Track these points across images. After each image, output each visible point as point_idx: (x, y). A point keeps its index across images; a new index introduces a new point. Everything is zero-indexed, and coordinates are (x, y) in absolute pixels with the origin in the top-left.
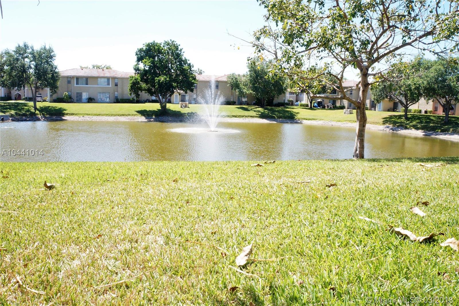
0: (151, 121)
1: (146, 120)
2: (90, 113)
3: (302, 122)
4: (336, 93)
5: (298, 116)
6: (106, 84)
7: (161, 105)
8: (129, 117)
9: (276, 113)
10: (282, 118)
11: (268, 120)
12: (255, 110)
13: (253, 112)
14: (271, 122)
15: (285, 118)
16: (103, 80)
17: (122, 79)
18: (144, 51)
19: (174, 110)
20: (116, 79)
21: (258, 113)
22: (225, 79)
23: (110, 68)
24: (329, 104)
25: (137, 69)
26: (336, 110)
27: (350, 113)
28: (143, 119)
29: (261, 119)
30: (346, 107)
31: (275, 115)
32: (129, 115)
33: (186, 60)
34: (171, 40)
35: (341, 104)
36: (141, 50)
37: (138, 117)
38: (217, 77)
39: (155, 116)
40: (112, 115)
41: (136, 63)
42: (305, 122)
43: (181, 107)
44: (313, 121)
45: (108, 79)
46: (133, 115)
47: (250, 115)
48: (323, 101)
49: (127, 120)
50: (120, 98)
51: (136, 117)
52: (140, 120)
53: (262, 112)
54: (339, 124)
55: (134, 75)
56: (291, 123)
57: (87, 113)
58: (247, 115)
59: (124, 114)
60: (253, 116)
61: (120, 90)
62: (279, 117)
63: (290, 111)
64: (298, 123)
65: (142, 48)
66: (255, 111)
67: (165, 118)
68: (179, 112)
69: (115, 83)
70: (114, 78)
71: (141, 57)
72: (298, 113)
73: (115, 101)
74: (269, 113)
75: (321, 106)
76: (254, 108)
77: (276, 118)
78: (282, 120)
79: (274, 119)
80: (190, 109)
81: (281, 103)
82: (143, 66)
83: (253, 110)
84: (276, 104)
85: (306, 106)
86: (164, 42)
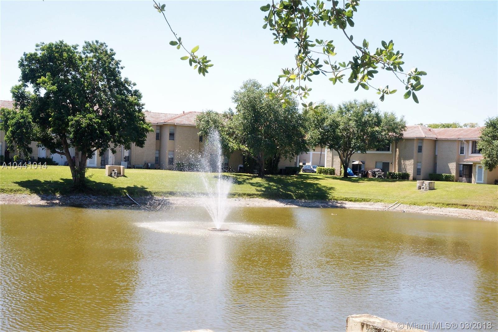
1: (43, 203)
3: (344, 205)
5: (334, 194)
7: (73, 169)
8: (3, 195)
9: (292, 188)
10: (305, 199)
11: (281, 202)
12: (251, 181)
13: (249, 185)
14: (286, 206)
15: (311, 197)
18: (38, 61)
19: (98, 181)
21: (259, 188)
24: (376, 170)
25: (20, 96)
28: (35, 199)
29: (267, 200)
30: (411, 177)
31: (291, 191)
32: (3, 190)
33: (128, 83)
34: (98, 41)
35: (399, 170)
36: (31, 58)
37: (23, 195)
39: (61, 193)
41: (19, 83)
42: (348, 205)
43: (110, 175)
44: (363, 203)
46: (11, 190)
47: (247, 192)
48: (363, 163)
51: (18, 195)
52: (30, 202)
53: (267, 186)
56: (324, 207)
58: (241, 192)
60: (253, 195)
62: (301, 197)
63: (316, 184)
64: (337, 207)
65: (36, 54)
66: (252, 184)
67: (83, 198)
68: (109, 186)
71: (32, 70)
72: (331, 188)
74: (279, 188)
75: (360, 174)
76: (248, 177)
77: (295, 198)
78: (305, 202)
79: (290, 200)
80: (129, 178)
81: (292, 168)
82: (33, 89)
83: (247, 181)
84: (281, 170)
85: (331, 174)
86: (85, 44)
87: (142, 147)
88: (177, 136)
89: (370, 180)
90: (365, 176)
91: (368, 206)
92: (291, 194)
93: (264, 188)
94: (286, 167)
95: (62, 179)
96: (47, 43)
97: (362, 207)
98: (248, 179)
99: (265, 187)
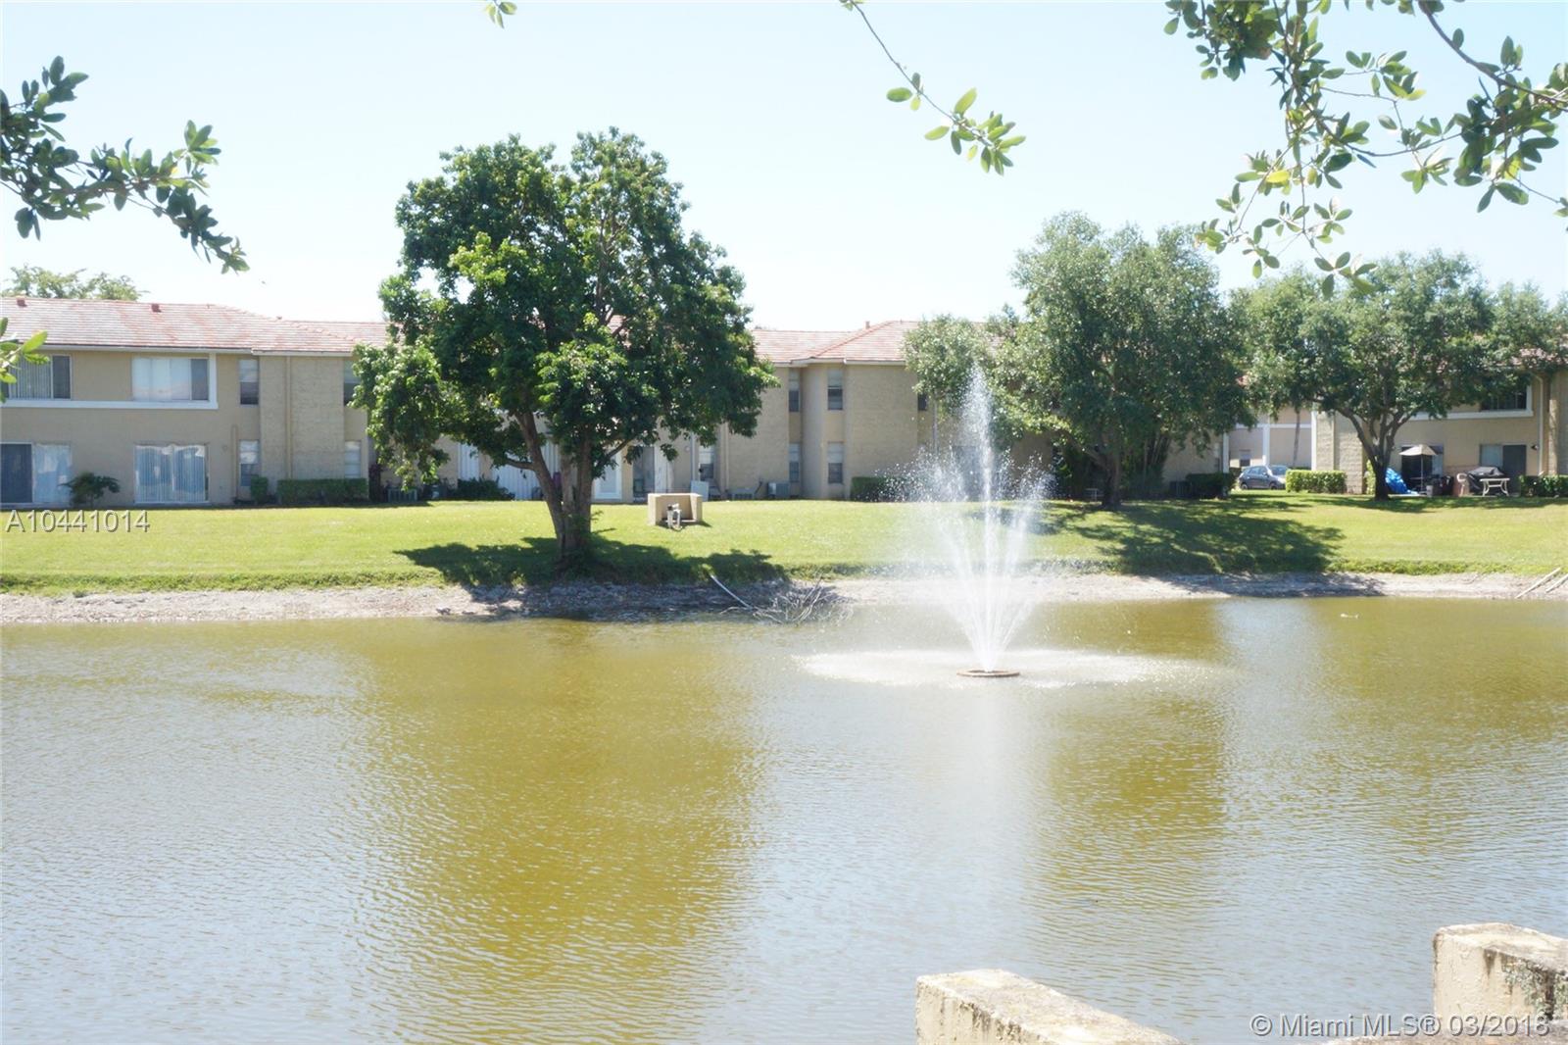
0: (505, 615)
1: (480, 609)
2: (120, 574)
3: (1379, 586)
5: (1345, 553)
6: (187, 392)
7: (554, 510)
8: (370, 591)
9: (1209, 539)
10: (1253, 572)
11: (1177, 583)
12: (1080, 523)
13: (1078, 537)
14: (1193, 595)
15: (1268, 564)
16: (162, 366)
17: (288, 362)
18: (449, 202)
19: (627, 542)
20: (248, 365)
21: (1107, 544)
24: (1482, 471)
25: (403, 308)
28: (458, 599)
29: (1136, 580)
31: (1206, 549)
32: (368, 579)
34: (614, 132)
35: (1562, 468)
36: (430, 195)
37: (424, 590)
39: (530, 581)
40: (263, 583)
41: (403, 270)
42: (1394, 585)
43: (662, 523)
44: (1443, 577)
45: (198, 360)
46: (391, 578)
47: (1069, 558)
48: (1438, 450)
49: (367, 614)
50: (273, 473)
51: (410, 591)
52: (439, 609)
53: (1130, 534)
55: (380, 342)
56: (1316, 593)
57: (102, 573)
59: (336, 571)
60: (1089, 564)
61: (271, 427)
62: (1240, 564)
63: (1285, 523)
64: (1357, 593)
65: (440, 182)
66: (1084, 532)
67: (588, 593)
68: (661, 552)
69: (243, 385)
70: (232, 357)
71: (433, 231)
72: (1332, 533)
73: (246, 493)
74: (1168, 540)
75: (1429, 488)
76: (1070, 511)
77: (1219, 569)
78: (1255, 581)
79: (1206, 578)
80: (716, 529)
81: (1206, 476)
82: (438, 284)
83: (1069, 523)
84: (1173, 484)
85: (1332, 490)
86: (578, 143)
87: (749, 434)
88: (850, 397)
89: (1463, 503)
90: (1446, 491)
91: (1459, 587)
92: (1204, 559)
93: (1123, 541)
94: (1190, 476)
95: (526, 540)
96: (472, 147)
97: (1440, 591)
98: (1070, 517)
99: (1124, 541)
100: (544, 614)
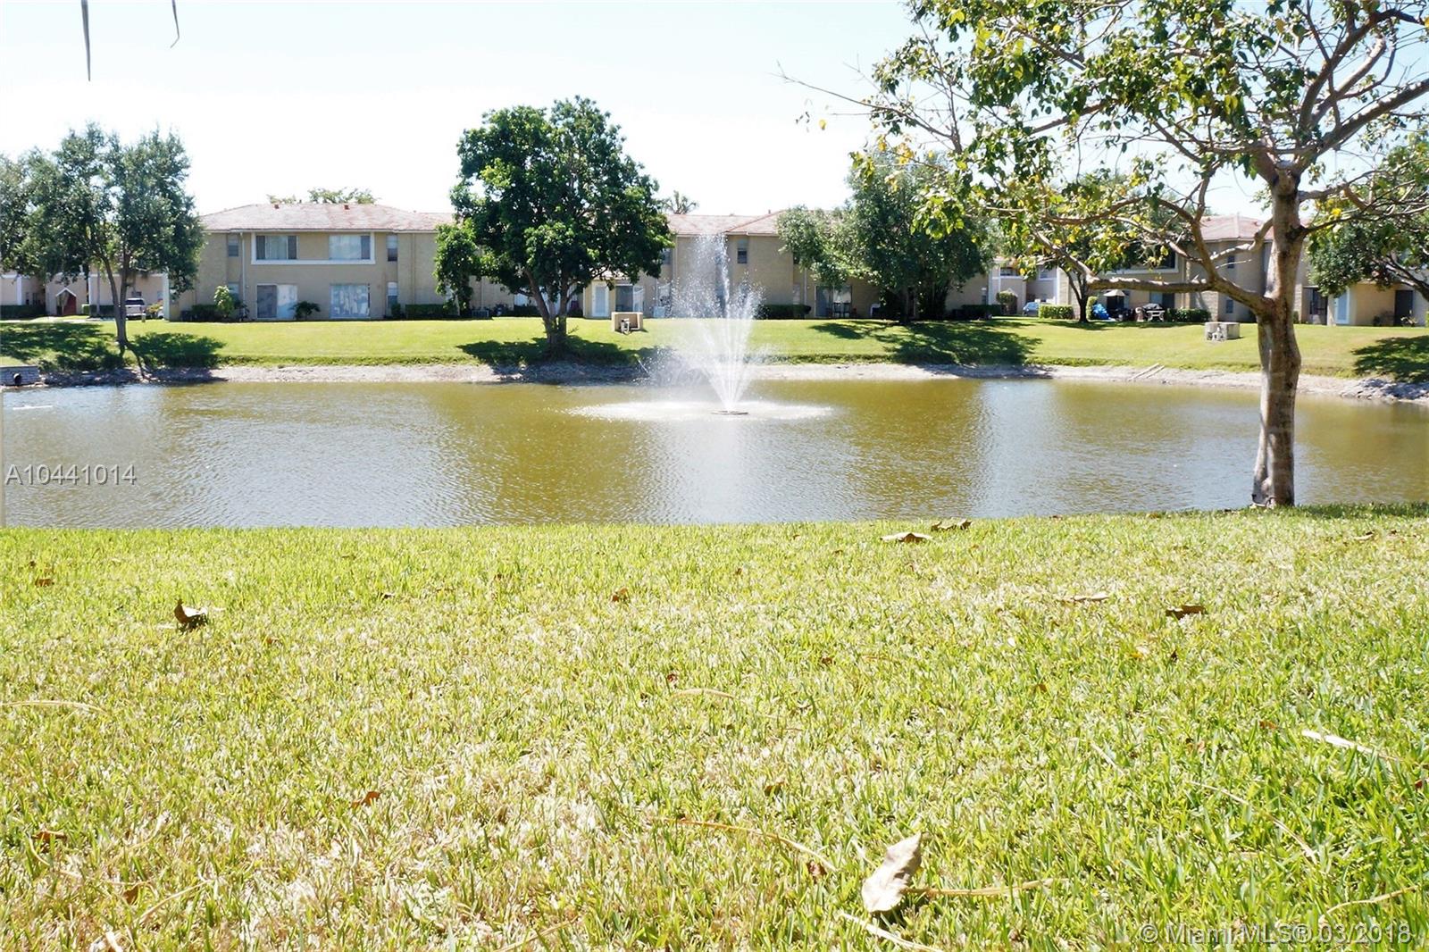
0: (511, 380)
1: (497, 378)
2: (304, 356)
3: (1051, 374)
4: (1173, 266)
5: (1039, 353)
6: (358, 253)
7: (547, 324)
8: (438, 367)
9: (957, 344)
10: (978, 363)
11: (928, 370)
12: (880, 333)
13: (875, 341)
14: (939, 377)
15: (989, 358)
16: (346, 240)
17: (413, 236)
18: (486, 139)
19: (593, 340)
20: (392, 238)
21: (890, 346)
22: (769, 228)
23: (370, 200)
24: (1150, 306)
25: (462, 202)
26: (1176, 328)
27: (1232, 337)
28: (485, 373)
29: (902, 367)
30: (1214, 315)
31: (953, 350)
32: (437, 360)
33: (633, 165)
34: (577, 97)
35: (1193, 304)
36: (475, 137)
37: (467, 367)
38: (742, 221)
39: (529, 362)
40: (379, 361)
41: (460, 180)
42: (1061, 372)
43: (619, 330)
44: (1092, 368)
45: (365, 236)
46: (449, 360)
47: (862, 353)
49: (431, 379)
50: (403, 301)
51: (459, 367)
52: (474, 378)
53: (907, 340)
54: (1190, 377)
55: (451, 222)
56: (1013, 377)
57: (294, 356)
58: (851, 353)
59: (419, 356)
60: (876, 357)
61: (403, 274)
62: (969, 359)
63: (1009, 335)
64: (1038, 377)
65: (482, 131)
66: (879, 338)
67: (561, 369)
68: (612, 346)
69: (389, 250)
70: (384, 234)
71: (477, 157)
72: (1034, 341)
73: (389, 312)
74: (931, 343)
75: (1120, 316)
76: (878, 326)
77: (957, 362)
78: (977, 368)
79: (947, 366)
80: (649, 334)
81: (974, 306)
82: (484, 189)
83: (873, 333)
84: (954, 311)
85: (1065, 316)
86: (555, 106)
87: (657, 276)
88: (751, 255)
89: (1139, 325)
90: (1130, 319)
91: (1098, 374)
92: (949, 355)
93: (901, 344)
94: (964, 306)
95: (534, 339)
96: (499, 108)
97: (1086, 377)
98: (876, 329)
99: (904, 344)
100: (533, 381)
